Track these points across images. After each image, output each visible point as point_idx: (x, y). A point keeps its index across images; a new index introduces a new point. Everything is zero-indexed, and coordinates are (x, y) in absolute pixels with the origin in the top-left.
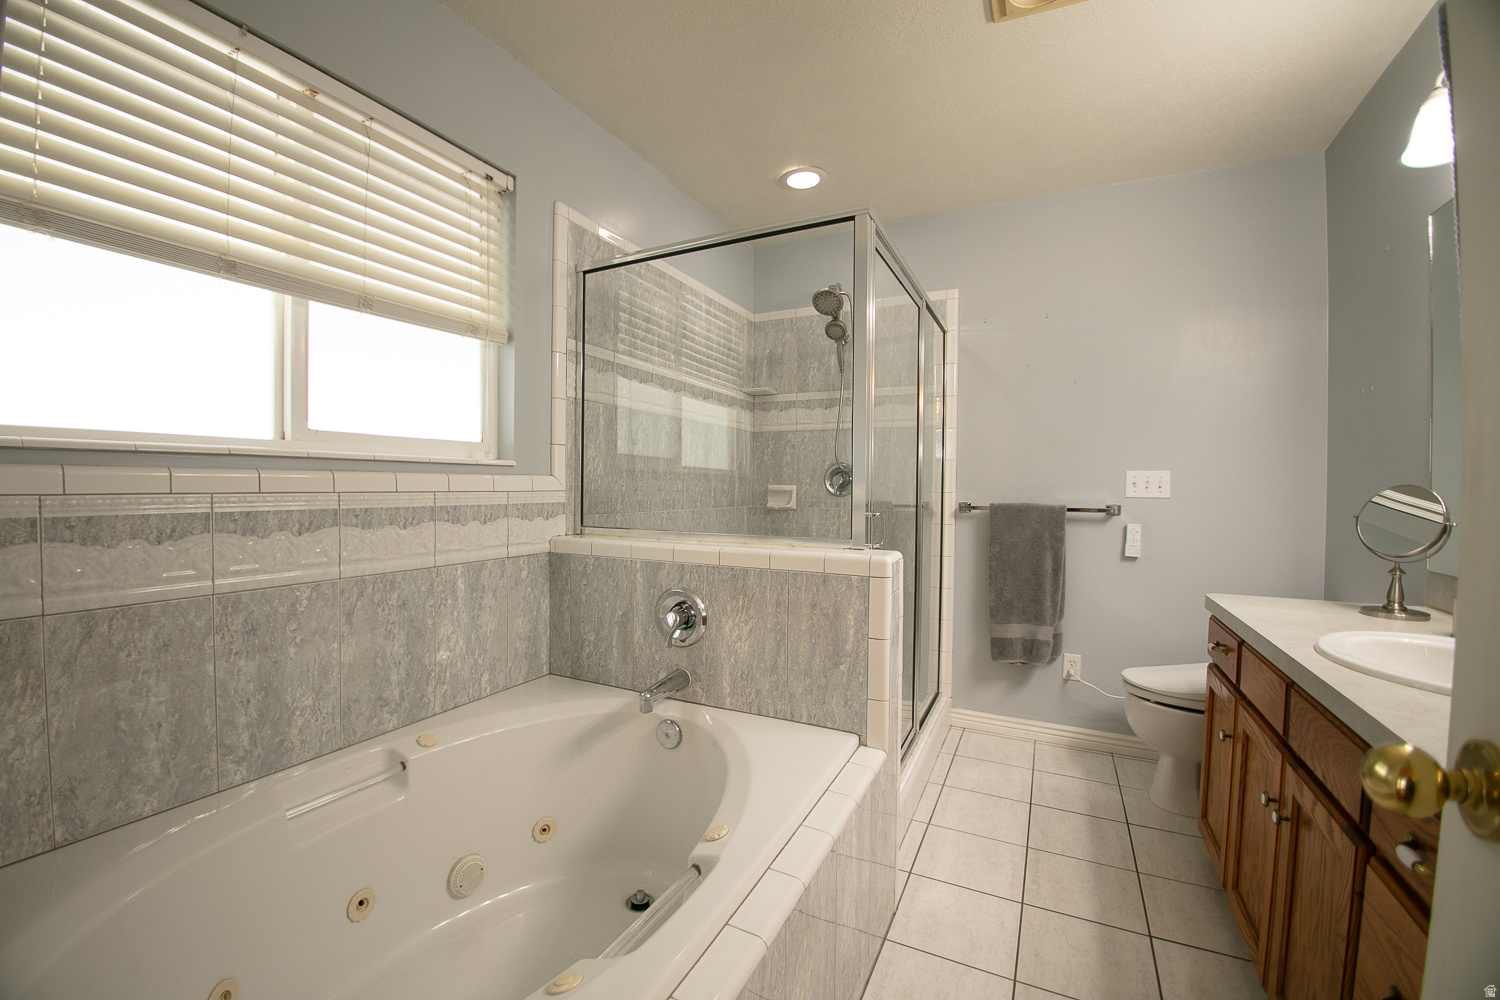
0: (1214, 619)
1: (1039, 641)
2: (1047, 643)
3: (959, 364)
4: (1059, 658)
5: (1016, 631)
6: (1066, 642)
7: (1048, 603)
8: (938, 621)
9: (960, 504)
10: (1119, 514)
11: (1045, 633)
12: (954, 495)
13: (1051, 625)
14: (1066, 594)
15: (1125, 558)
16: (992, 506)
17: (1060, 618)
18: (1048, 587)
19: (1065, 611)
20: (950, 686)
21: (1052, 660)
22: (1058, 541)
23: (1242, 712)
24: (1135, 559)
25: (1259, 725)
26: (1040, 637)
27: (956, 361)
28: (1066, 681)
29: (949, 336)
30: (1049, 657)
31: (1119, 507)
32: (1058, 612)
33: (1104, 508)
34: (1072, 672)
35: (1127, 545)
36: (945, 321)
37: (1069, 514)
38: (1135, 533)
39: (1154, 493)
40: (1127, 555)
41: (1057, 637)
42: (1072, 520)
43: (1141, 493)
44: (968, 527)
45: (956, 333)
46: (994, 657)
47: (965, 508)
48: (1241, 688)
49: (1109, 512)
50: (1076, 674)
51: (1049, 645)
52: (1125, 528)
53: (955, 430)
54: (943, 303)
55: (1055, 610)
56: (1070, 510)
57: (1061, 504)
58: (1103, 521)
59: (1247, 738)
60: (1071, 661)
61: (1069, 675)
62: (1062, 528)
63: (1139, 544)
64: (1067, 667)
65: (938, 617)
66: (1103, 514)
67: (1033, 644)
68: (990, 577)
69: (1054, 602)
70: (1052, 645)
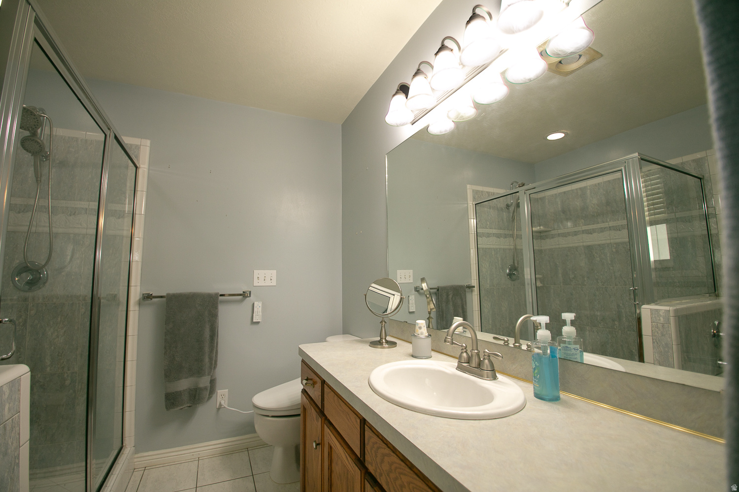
0: (303, 361)
1: (201, 389)
2: (206, 388)
3: (147, 192)
4: (214, 396)
5: (184, 384)
6: (218, 384)
7: (207, 359)
8: (122, 388)
9: (143, 294)
10: (250, 296)
11: (204, 382)
12: (139, 288)
13: (209, 375)
14: (219, 351)
15: (253, 323)
16: (168, 295)
17: (215, 368)
18: (207, 349)
19: (218, 363)
20: (133, 439)
21: (209, 398)
22: (214, 316)
23: (327, 430)
24: (258, 323)
25: (340, 444)
26: (201, 385)
27: (145, 189)
28: (219, 409)
29: (140, 171)
30: (208, 396)
31: (250, 292)
32: (213, 364)
33: (242, 293)
34: (223, 402)
35: (254, 315)
36: (138, 160)
37: (221, 298)
38: (258, 306)
39: (268, 283)
40: (254, 321)
41: (213, 382)
42: (223, 302)
43: (262, 283)
44: (150, 312)
45: (146, 170)
46: (168, 407)
47: (147, 297)
48: (325, 413)
49: (245, 295)
50: (225, 403)
51: (207, 389)
52: (254, 303)
53: (142, 240)
54: (138, 147)
55: (211, 364)
56: (222, 295)
57: (216, 291)
58: (242, 301)
59: (331, 448)
60: (222, 395)
61: (220, 405)
62: (216, 308)
63: (261, 314)
64: (219, 399)
65: (122, 385)
66: (241, 297)
67: (196, 391)
68: (165, 348)
69: (211, 359)
70: (209, 389)
